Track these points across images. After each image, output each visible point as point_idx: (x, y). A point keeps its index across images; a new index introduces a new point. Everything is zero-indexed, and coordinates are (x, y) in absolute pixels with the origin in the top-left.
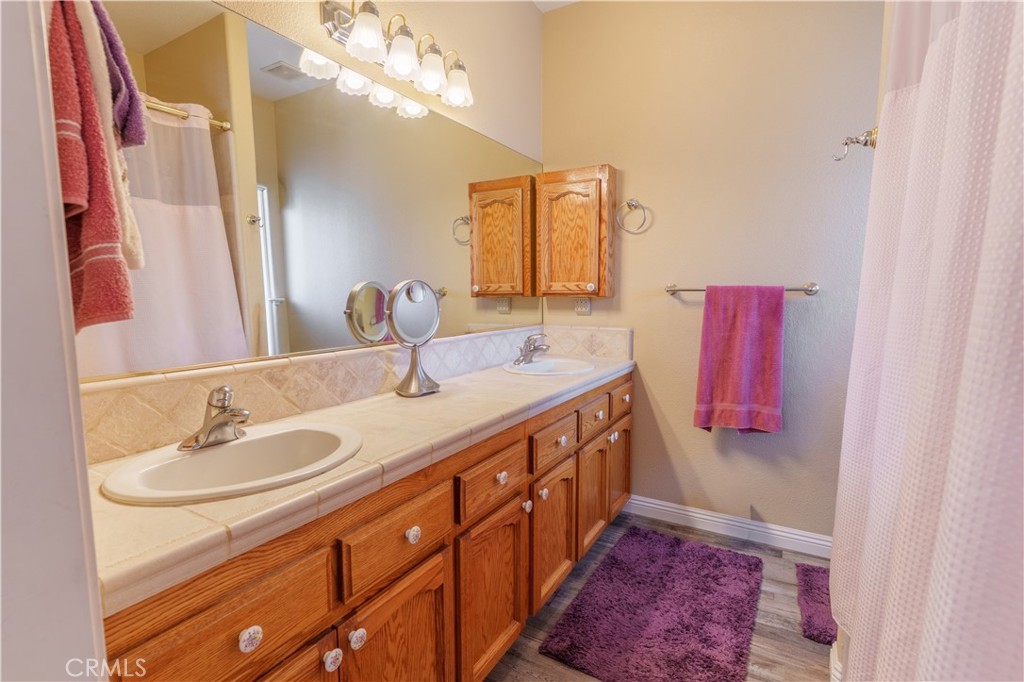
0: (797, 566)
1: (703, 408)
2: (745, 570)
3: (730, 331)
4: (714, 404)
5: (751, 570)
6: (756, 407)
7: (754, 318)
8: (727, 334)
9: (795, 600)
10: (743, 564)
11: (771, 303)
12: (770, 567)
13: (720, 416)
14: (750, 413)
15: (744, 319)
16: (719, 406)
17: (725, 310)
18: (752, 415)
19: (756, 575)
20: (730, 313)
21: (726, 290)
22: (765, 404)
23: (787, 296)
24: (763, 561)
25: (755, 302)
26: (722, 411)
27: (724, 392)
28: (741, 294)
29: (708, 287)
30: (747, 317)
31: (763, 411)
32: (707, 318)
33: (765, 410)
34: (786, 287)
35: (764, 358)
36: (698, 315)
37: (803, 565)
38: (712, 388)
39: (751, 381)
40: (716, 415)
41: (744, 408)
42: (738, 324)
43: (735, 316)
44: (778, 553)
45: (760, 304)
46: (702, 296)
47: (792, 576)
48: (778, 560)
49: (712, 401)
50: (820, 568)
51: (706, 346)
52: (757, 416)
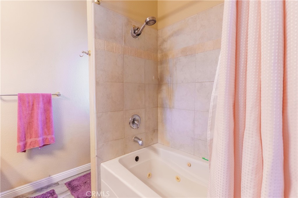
0: (65, 184)
1: (22, 144)
2: (51, 197)
3: (31, 111)
4: (27, 140)
5: (53, 195)
6: (45, 137)
7: (41, 105)
8: (30, 112)
9: (71, 195)
10: (49, 195)
11: (47, 99)
12: (57, 190)
13: (30, 144)
14: (43, 139)
15: (37, 106)
16: (29, 141)
17: (29, 103)
18: (44, 140)
19: (55, 196)
20: (31, 104)
21: (28, 95)
22: (48, 135)
23: (53, 97)
24: (54, 189)
25: (41, 99)
26: (31, 142)
27: (31, 135)
28: (35, 96)
29: (19, 94)
30: (38, 104)
31: (48, 137)
32: (20, 106)
33: (49, 137)
34: (52, 94)
35: (46, 119)
36: (15, 106)
37: (67, 183)
38: (25, 135)
39: (42, 128)
40: (28, 145)
41: (41, 139)
42: (35, 108)
43: (33, 105)
44: (57, 184)
45: (43, 100)
46: (16, 98)
47: (65, 188)
48: (59, 186)
49: (25, 140)
50: (72, 180)
51: (20, 118)
52: (46, 140)
